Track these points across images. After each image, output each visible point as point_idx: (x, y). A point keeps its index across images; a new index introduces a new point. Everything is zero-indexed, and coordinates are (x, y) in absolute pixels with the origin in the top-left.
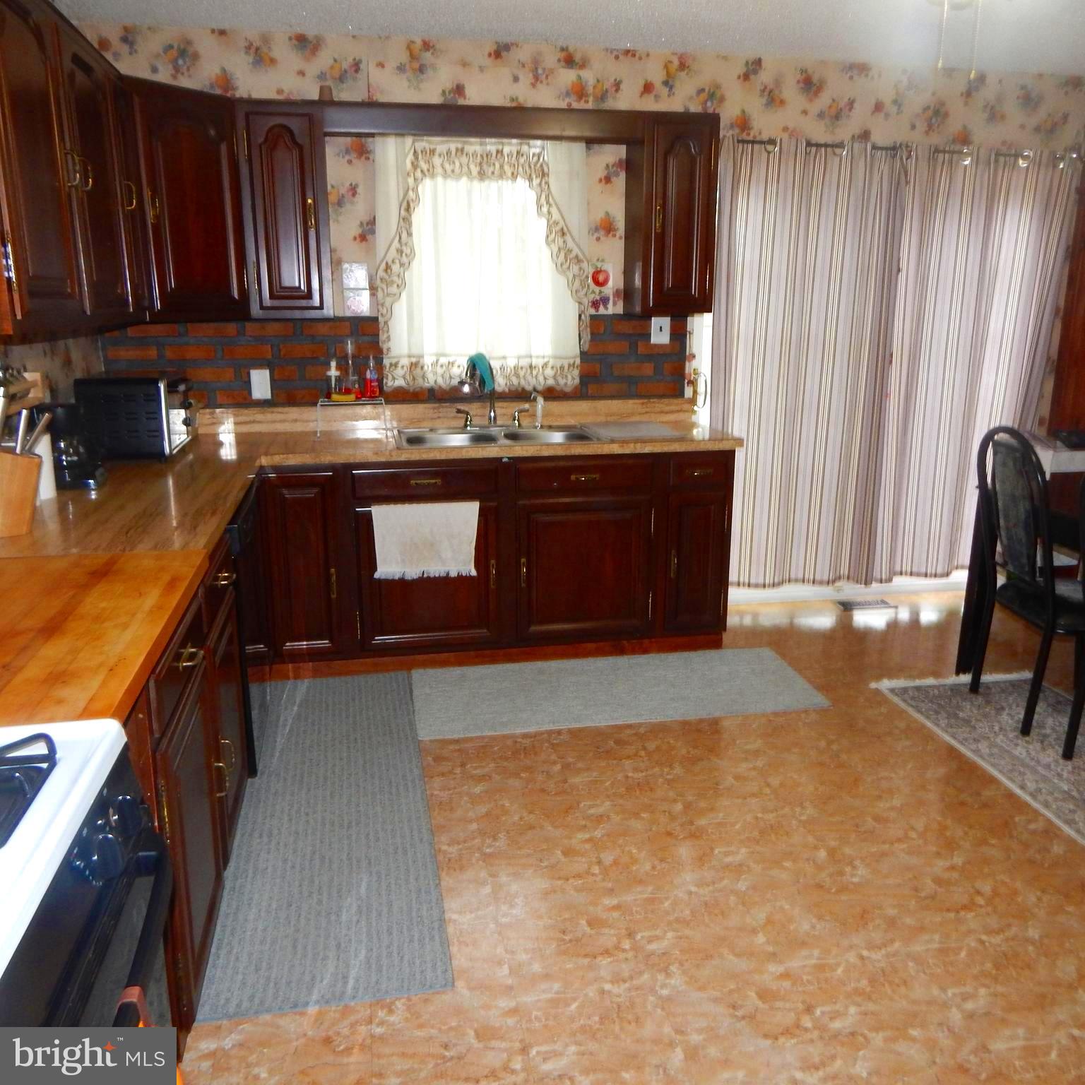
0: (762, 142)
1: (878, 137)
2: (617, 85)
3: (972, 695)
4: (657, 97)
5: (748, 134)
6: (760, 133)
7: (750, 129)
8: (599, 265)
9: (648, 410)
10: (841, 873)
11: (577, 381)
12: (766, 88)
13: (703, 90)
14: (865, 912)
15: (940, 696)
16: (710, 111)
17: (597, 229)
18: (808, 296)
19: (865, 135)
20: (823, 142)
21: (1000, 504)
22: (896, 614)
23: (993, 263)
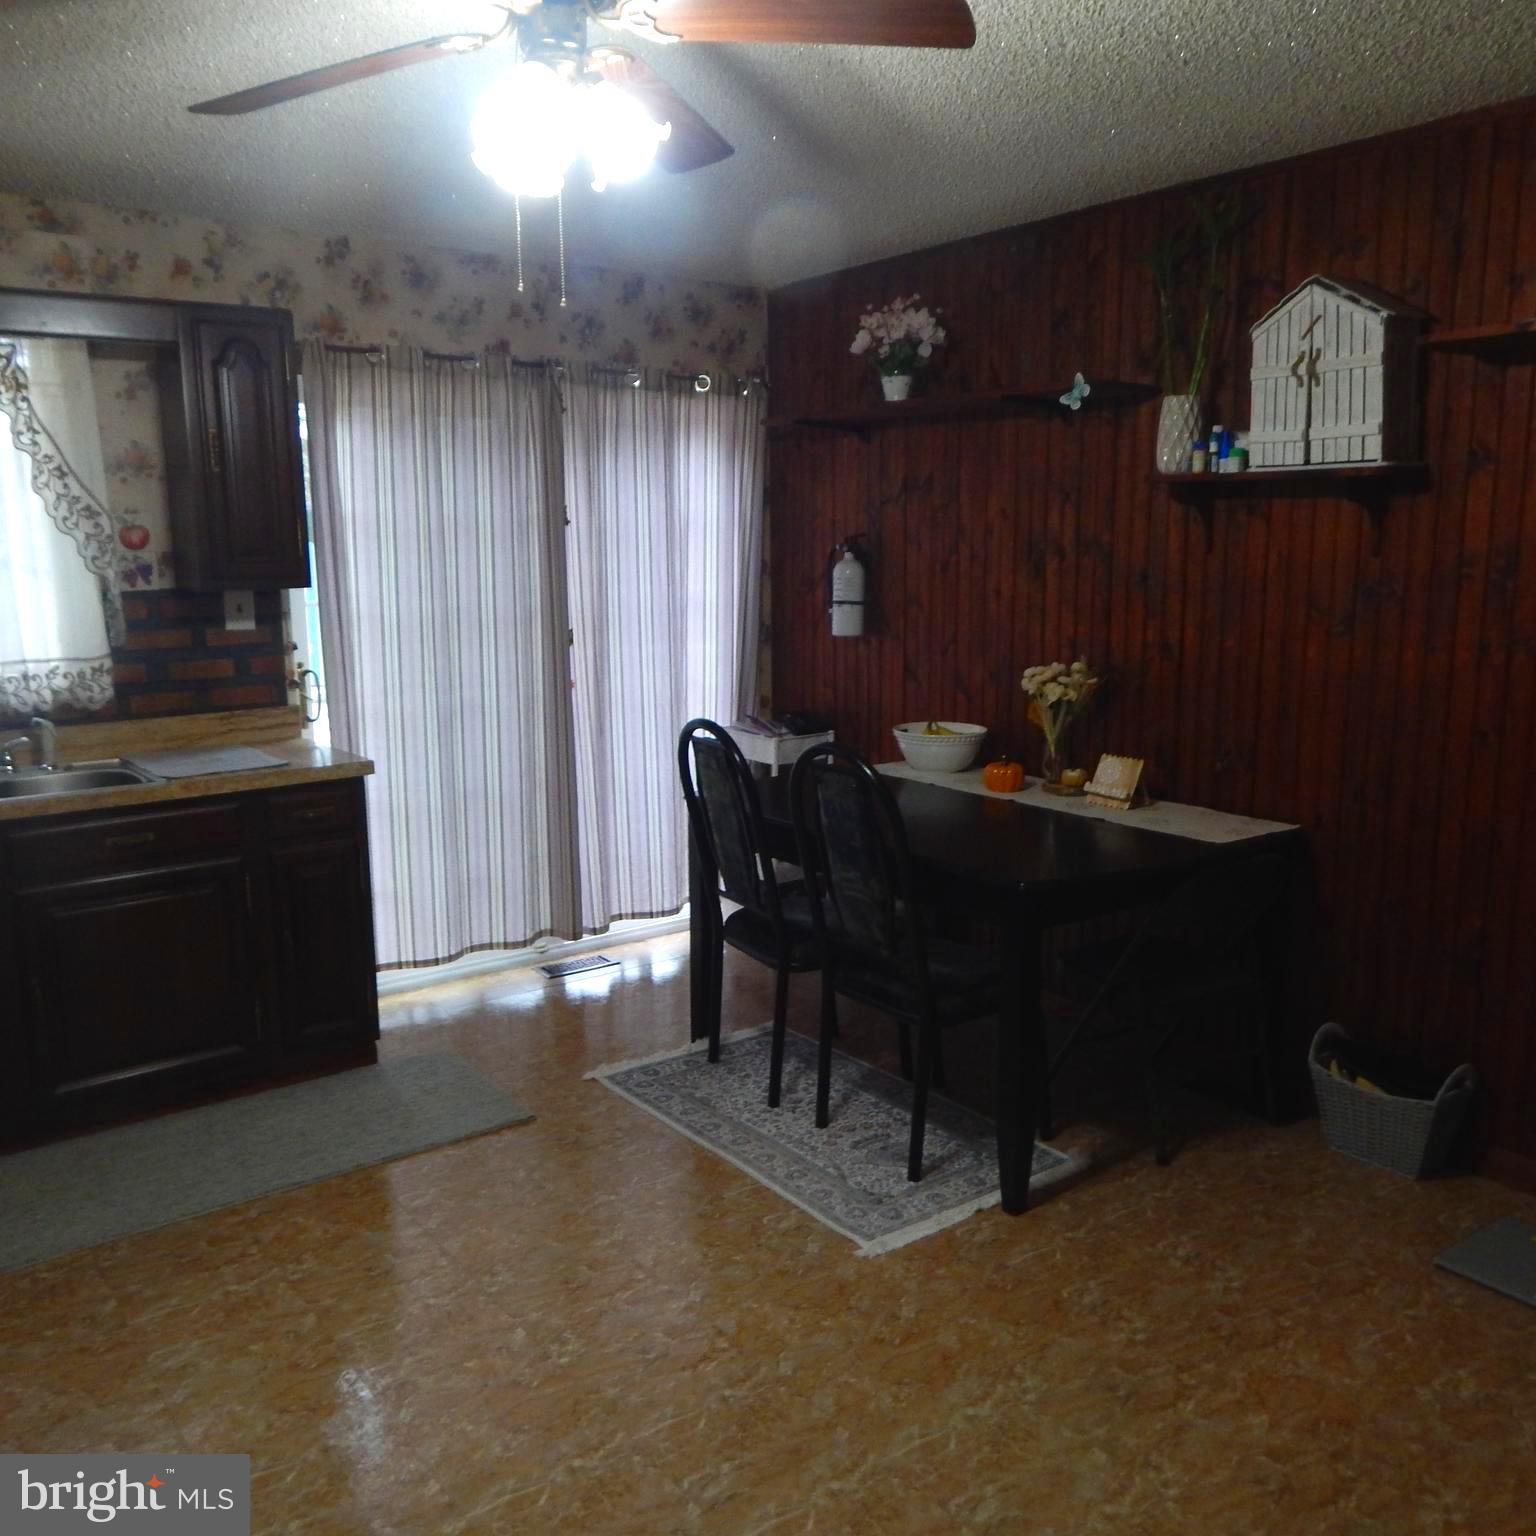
0: (362, 351)
1: (520, 349)
2: (132, 260)
3: (712, 1066)
4: (197, 281)
5: (341, 338)
6: (358, 338)
7: (344, 330)
8: (129, 518)
9: (232, 727)
10: (546, 1357)
11: (110, 693)
12: (359, 277)
13: (266, 275)
14: (577, 1403)
15: (673, 1075)
16: (282, 305)
17: (120, 467)
18: (451, 559)
19: (503, 346)
20: (447, 353)
21: (710, 814)
22: (623, 971)
23: (682, 508)
